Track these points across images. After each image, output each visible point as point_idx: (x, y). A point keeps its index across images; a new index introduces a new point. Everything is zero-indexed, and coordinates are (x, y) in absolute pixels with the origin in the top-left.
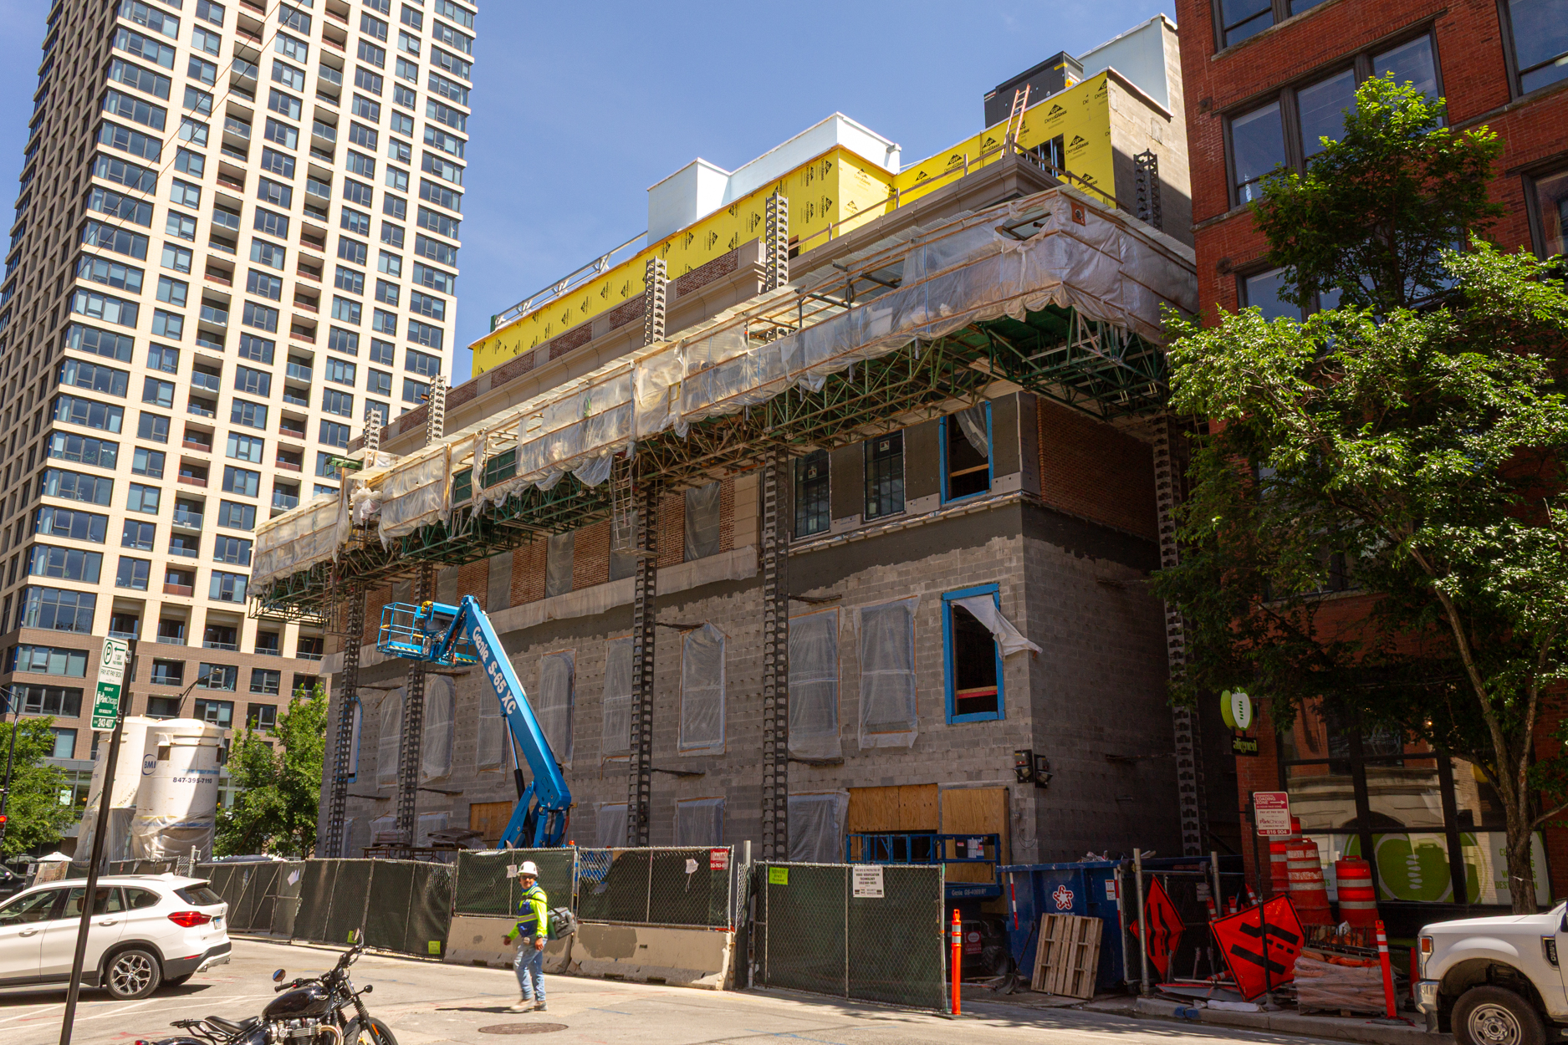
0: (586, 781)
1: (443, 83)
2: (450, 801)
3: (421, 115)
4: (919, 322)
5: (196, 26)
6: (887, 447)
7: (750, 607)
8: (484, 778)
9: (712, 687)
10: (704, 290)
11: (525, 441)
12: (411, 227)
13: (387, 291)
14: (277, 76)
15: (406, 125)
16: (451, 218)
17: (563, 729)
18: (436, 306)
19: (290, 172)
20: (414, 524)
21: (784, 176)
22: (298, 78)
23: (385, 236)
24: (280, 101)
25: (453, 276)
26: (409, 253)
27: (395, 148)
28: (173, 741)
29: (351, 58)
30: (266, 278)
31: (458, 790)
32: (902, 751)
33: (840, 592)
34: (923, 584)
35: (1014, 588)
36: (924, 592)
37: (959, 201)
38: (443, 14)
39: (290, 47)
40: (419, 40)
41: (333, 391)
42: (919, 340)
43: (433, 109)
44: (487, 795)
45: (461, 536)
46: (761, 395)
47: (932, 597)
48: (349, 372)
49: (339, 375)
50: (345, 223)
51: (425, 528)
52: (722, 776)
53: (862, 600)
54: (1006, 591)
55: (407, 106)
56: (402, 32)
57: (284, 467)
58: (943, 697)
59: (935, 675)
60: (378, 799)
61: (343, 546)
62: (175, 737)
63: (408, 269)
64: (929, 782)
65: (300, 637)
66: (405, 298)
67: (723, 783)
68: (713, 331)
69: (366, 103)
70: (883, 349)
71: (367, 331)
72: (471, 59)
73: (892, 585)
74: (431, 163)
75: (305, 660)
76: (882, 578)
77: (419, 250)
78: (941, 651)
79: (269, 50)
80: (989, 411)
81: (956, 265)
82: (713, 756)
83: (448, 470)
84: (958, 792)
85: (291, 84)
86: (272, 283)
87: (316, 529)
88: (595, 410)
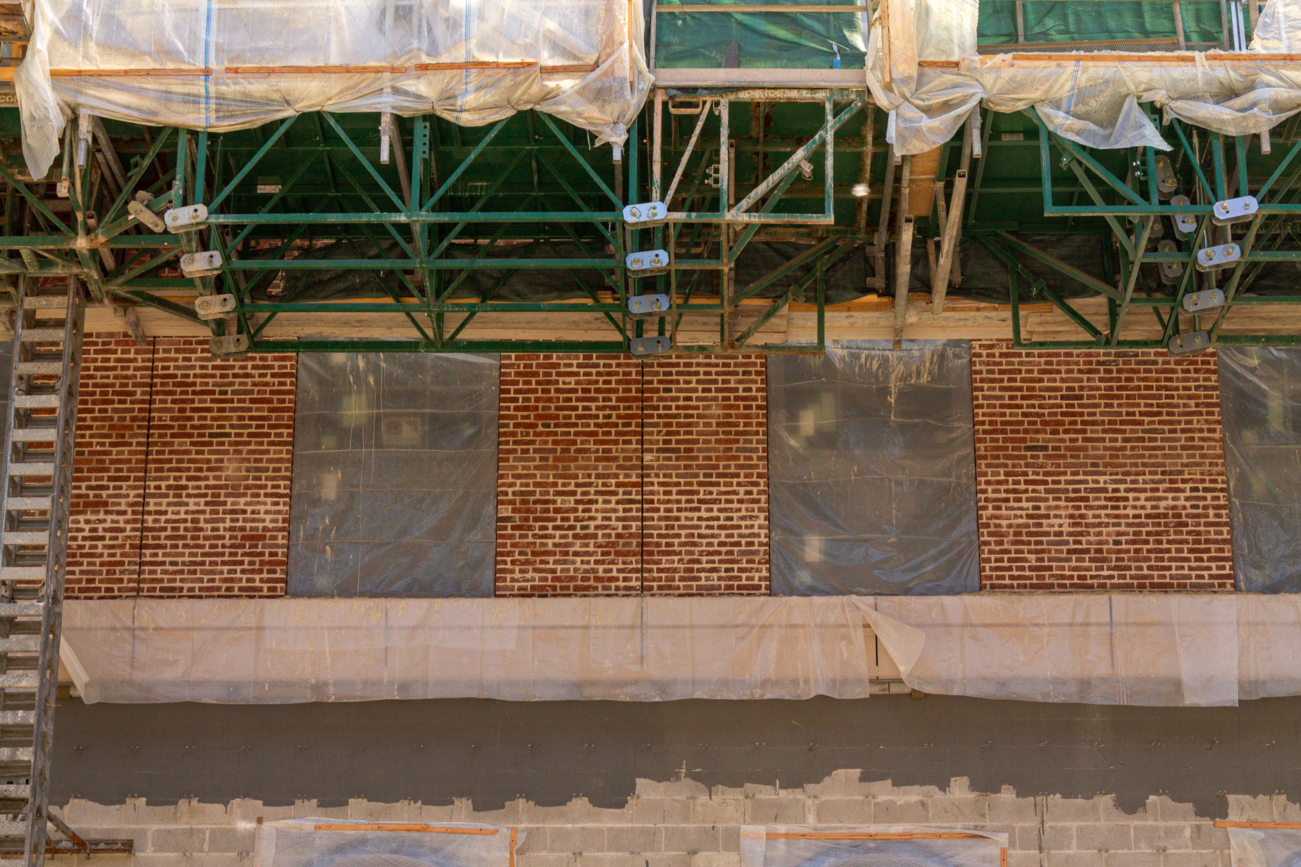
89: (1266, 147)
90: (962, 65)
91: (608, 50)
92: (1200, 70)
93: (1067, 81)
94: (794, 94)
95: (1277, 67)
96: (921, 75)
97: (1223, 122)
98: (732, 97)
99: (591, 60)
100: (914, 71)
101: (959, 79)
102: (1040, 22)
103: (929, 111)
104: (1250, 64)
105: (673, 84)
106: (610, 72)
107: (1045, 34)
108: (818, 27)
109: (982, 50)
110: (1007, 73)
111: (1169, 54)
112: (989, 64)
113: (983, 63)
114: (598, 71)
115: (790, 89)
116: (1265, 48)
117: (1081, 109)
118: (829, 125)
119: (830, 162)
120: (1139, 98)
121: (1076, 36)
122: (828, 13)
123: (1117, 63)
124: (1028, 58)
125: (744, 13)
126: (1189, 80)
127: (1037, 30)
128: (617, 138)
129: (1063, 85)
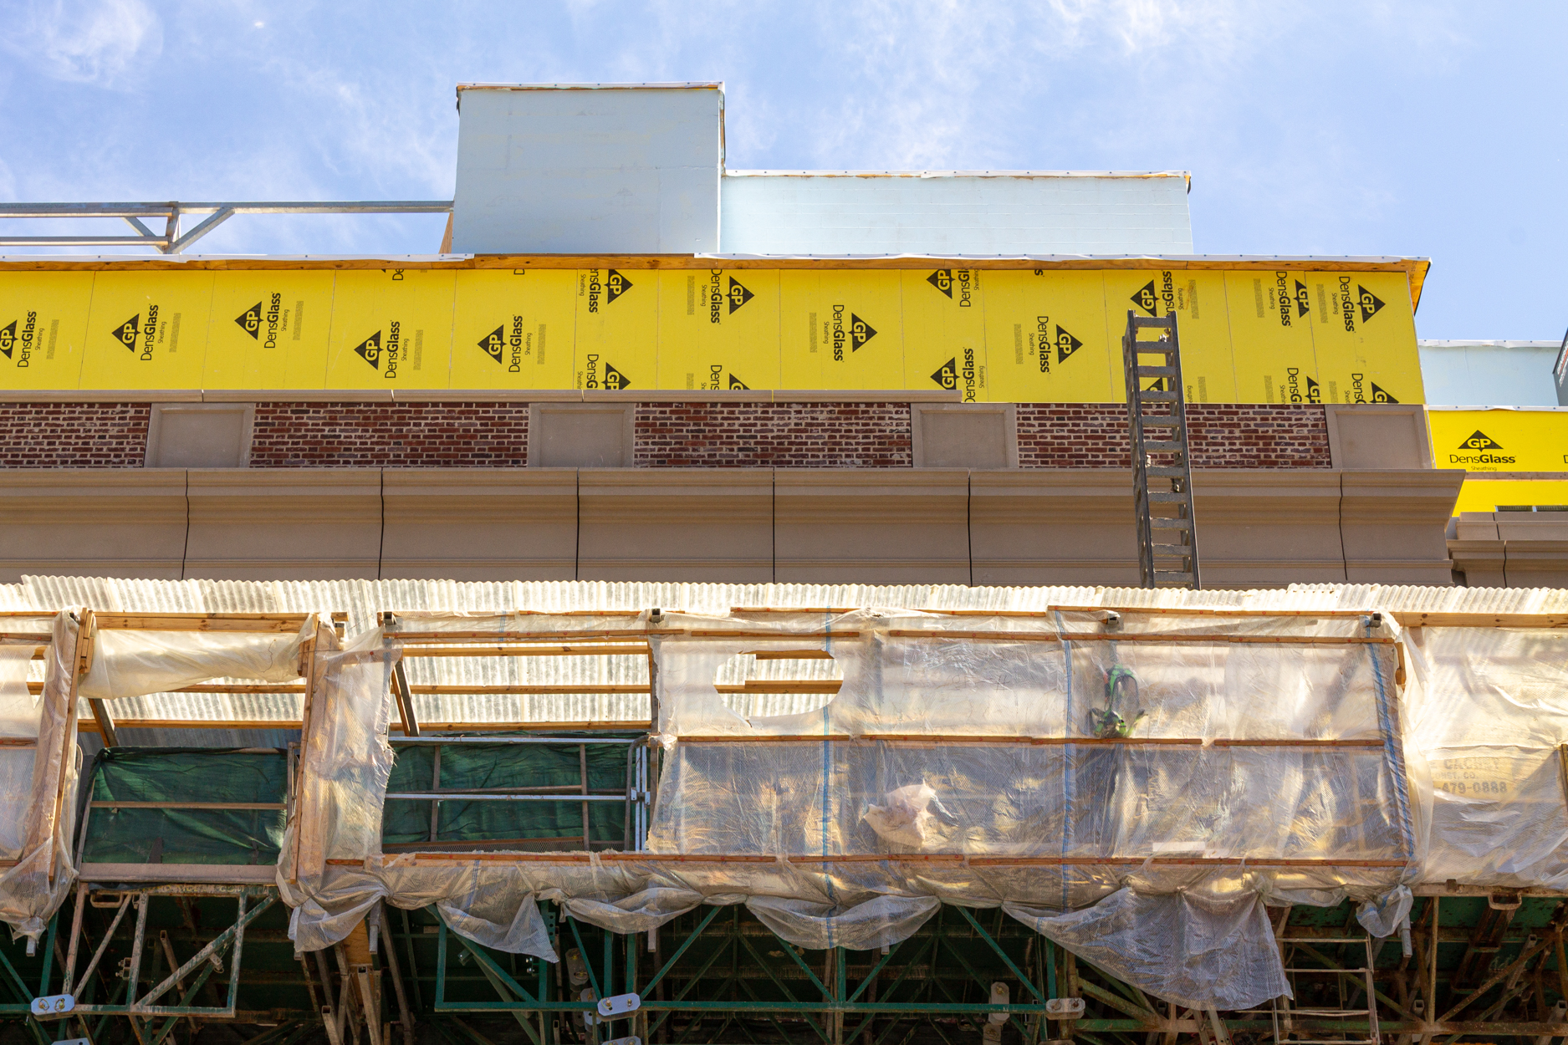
11: (689, 723)
89: (652, 946)
90: (367, 864)
91: (31, 846)
92: (594, 869)
93: (467, 879)
94: (210, 890)
95: (667, 867)
96: (326, 874)
97: (612, 919)
98: (152, 892)
99: (15, 855)
100: (319, 870)
101: (364, 877)
102: (454, 820)
103: (333, 909)
104: (643, 864)
105: (96, 878)
106: (32, 867)
107: (458, 832)
108: (242, 823)
109: (387, 848)
110: (409, 872)
111: (565, 854)
112: (391, 864)
113: (386, 862)
114: (20, 867)
115: (207, 884)
116: (660, 848)
117: (480, 906)
118: (240, 920)
119: (237, 956)
120: (537, 896)
121: (487, 834)
122: (254, 811)
123: (515, 863)
124: (430, 857)
125: (173, 810)
126: (585, 879)
127: (451, 828)
128: (32, 932)
129: (464, 884)
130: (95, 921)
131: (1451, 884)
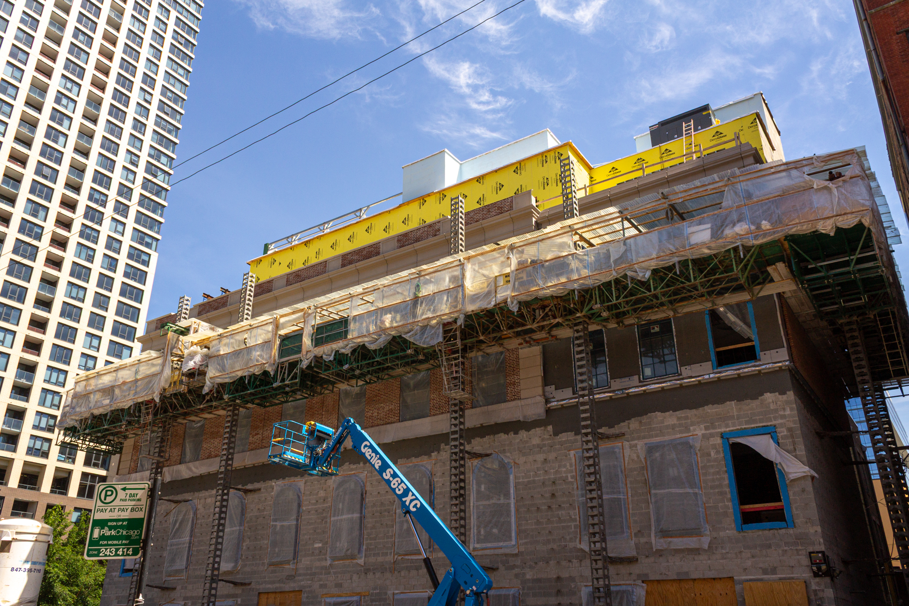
0: (378, 575)
1: (163, 123)
2: (238, 590)
3: (148, 139)
4: (742, 233)
5: (8, 62)
6: (657, 329)
7: (536, 441)
8: (273, 572)
9: (502, 501)
10: (485, 223)
11: (355, 313)
12: (134, 207)
13: (113, 244)
14: (58, 101)
15: (138, 144)
16: (160, 204)
17: (356, 533)
18: (144, 257)
19: (59, 161)
20: (240, 374)
21: (523, 160)
22: (71, 105)
23: (116, 210)
24: (58, 116)
25: (157, 240)
26: (130, 222)
27: (129, 156)
28: (15, 537)
29: (107, 98)
30: (32, 226)
31: (247, 581)
32: (696, 551)
33: (623, 431)
34: (702, 426)
35: (790, 430)
36: (703, 432)
37: (704, 170)
38: (168, 83)
39: (69, 85)
40: (152, 95)
41: (68, 304)
42: (743, 245)
43: (156, 137)
44: (278, 585)
45: (287, 382)
46: (589, 282)
47: (712, 435)
48: (81, 294)
49: (74, 295)
50: (91, 198)
51: (250, 377)
52: (516, 571)
53: (644, 438)
54: (782, 432)
55: (140, 132)
56: (141, 88)
57: (27, 352)
58: (731, 510)
59: (722, 493)
60: (163, 589)
61: (165, 390)
62: (17, 533)
63: (129, 231)
64: (725, 576)
65: (22, 473)
66: (125, 250)
67: (517, 576)
68: (537, 239)
69: (114, 127)
70: (706, 251)
71: (97, 268)
72: (183, 112)
73: (673, 427)
74: (151, 169)
75: (23, 490)
76: (662, 422)
77: (137, 221)
78: (726, 476)
79: (55, 84)
80: (750, 307)
81: (771, 196)
82: (506, 555)
83: (276, 334)
84: (759, 584)
85: (66, 107)
86: (36, 229)
87: (139, 377)
88: (424, 292)
89: (350, 355)
92: (342, 343)
95: (352, 341)
97: (345, 351)
98: (288, 362)
100: (305, 353)
101: (310, 353)
103: (308, 359)
104: (349, 341)
105: (281, 361)
106: (273, 361)
109: (312, 347)
110: (316, 351)
111: (338, 341)
113: (312, 350)
115: (294, 359)
116: (351, 337)
120: (334, 350)
122: (298, 345)
123: (332, 345)
124: (318, 347)
127: (323, 341)
128: (274, 372)
129: (324, 351)
130: (282, 368)
131: (473, 311)
